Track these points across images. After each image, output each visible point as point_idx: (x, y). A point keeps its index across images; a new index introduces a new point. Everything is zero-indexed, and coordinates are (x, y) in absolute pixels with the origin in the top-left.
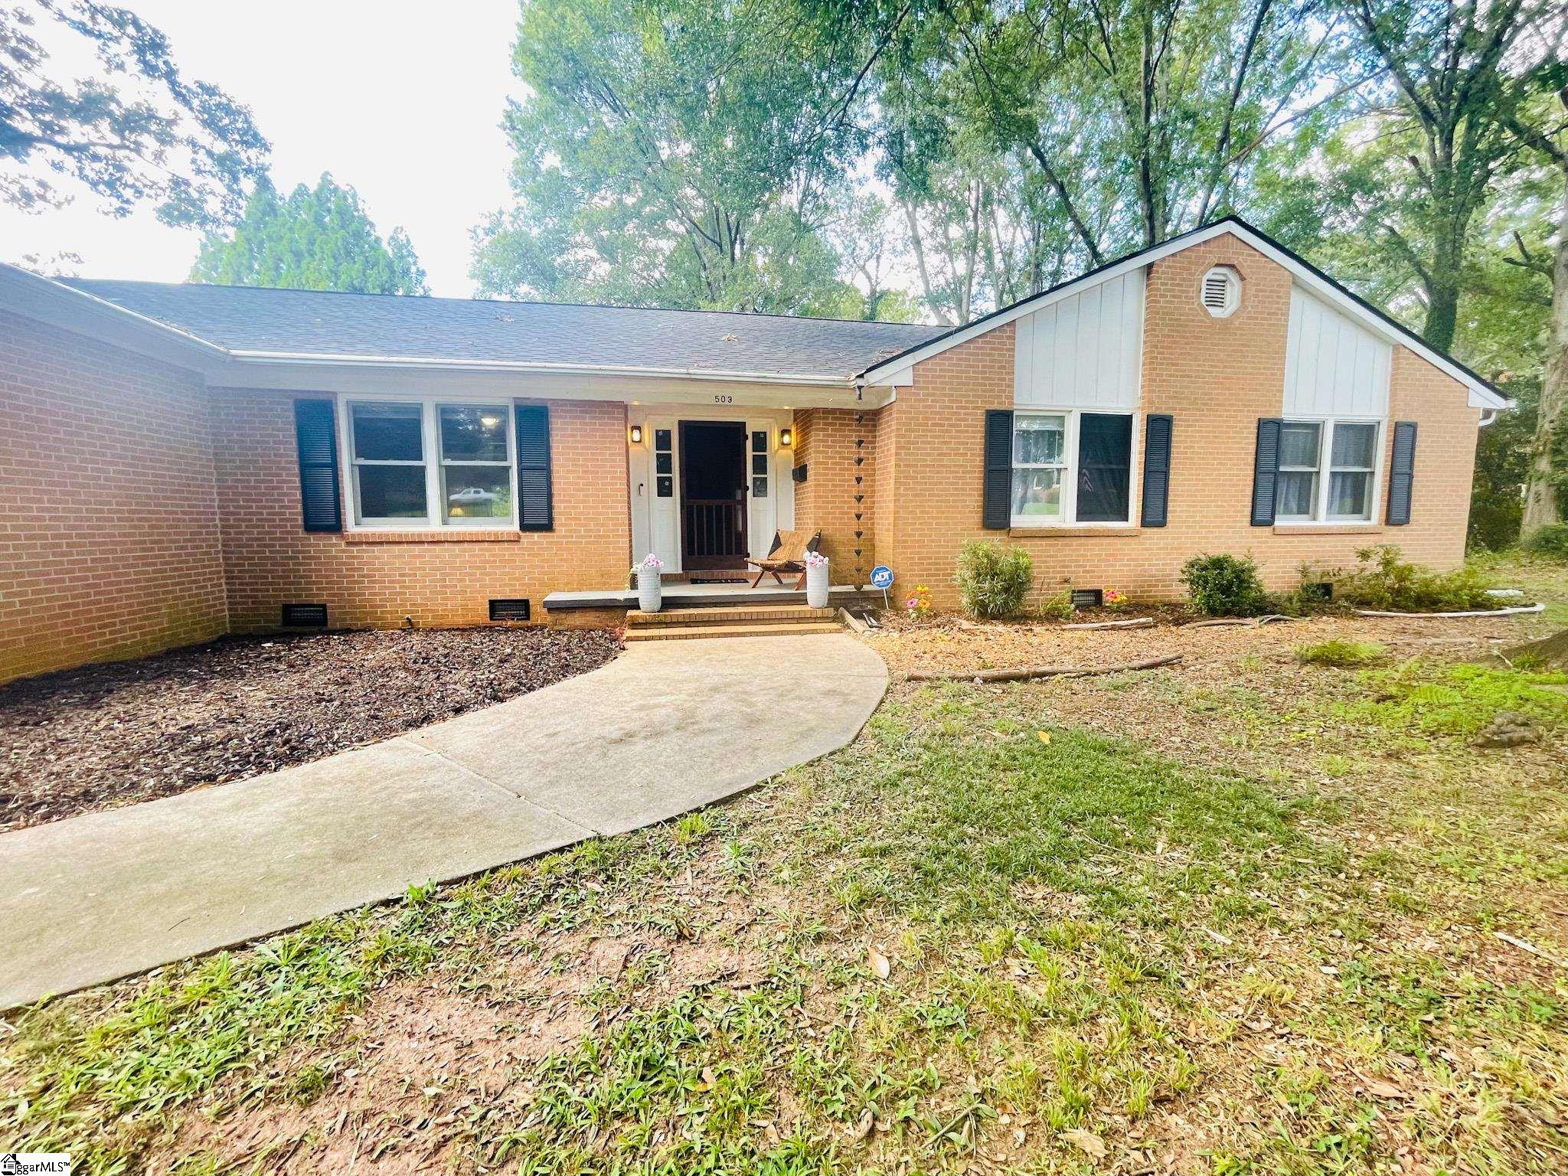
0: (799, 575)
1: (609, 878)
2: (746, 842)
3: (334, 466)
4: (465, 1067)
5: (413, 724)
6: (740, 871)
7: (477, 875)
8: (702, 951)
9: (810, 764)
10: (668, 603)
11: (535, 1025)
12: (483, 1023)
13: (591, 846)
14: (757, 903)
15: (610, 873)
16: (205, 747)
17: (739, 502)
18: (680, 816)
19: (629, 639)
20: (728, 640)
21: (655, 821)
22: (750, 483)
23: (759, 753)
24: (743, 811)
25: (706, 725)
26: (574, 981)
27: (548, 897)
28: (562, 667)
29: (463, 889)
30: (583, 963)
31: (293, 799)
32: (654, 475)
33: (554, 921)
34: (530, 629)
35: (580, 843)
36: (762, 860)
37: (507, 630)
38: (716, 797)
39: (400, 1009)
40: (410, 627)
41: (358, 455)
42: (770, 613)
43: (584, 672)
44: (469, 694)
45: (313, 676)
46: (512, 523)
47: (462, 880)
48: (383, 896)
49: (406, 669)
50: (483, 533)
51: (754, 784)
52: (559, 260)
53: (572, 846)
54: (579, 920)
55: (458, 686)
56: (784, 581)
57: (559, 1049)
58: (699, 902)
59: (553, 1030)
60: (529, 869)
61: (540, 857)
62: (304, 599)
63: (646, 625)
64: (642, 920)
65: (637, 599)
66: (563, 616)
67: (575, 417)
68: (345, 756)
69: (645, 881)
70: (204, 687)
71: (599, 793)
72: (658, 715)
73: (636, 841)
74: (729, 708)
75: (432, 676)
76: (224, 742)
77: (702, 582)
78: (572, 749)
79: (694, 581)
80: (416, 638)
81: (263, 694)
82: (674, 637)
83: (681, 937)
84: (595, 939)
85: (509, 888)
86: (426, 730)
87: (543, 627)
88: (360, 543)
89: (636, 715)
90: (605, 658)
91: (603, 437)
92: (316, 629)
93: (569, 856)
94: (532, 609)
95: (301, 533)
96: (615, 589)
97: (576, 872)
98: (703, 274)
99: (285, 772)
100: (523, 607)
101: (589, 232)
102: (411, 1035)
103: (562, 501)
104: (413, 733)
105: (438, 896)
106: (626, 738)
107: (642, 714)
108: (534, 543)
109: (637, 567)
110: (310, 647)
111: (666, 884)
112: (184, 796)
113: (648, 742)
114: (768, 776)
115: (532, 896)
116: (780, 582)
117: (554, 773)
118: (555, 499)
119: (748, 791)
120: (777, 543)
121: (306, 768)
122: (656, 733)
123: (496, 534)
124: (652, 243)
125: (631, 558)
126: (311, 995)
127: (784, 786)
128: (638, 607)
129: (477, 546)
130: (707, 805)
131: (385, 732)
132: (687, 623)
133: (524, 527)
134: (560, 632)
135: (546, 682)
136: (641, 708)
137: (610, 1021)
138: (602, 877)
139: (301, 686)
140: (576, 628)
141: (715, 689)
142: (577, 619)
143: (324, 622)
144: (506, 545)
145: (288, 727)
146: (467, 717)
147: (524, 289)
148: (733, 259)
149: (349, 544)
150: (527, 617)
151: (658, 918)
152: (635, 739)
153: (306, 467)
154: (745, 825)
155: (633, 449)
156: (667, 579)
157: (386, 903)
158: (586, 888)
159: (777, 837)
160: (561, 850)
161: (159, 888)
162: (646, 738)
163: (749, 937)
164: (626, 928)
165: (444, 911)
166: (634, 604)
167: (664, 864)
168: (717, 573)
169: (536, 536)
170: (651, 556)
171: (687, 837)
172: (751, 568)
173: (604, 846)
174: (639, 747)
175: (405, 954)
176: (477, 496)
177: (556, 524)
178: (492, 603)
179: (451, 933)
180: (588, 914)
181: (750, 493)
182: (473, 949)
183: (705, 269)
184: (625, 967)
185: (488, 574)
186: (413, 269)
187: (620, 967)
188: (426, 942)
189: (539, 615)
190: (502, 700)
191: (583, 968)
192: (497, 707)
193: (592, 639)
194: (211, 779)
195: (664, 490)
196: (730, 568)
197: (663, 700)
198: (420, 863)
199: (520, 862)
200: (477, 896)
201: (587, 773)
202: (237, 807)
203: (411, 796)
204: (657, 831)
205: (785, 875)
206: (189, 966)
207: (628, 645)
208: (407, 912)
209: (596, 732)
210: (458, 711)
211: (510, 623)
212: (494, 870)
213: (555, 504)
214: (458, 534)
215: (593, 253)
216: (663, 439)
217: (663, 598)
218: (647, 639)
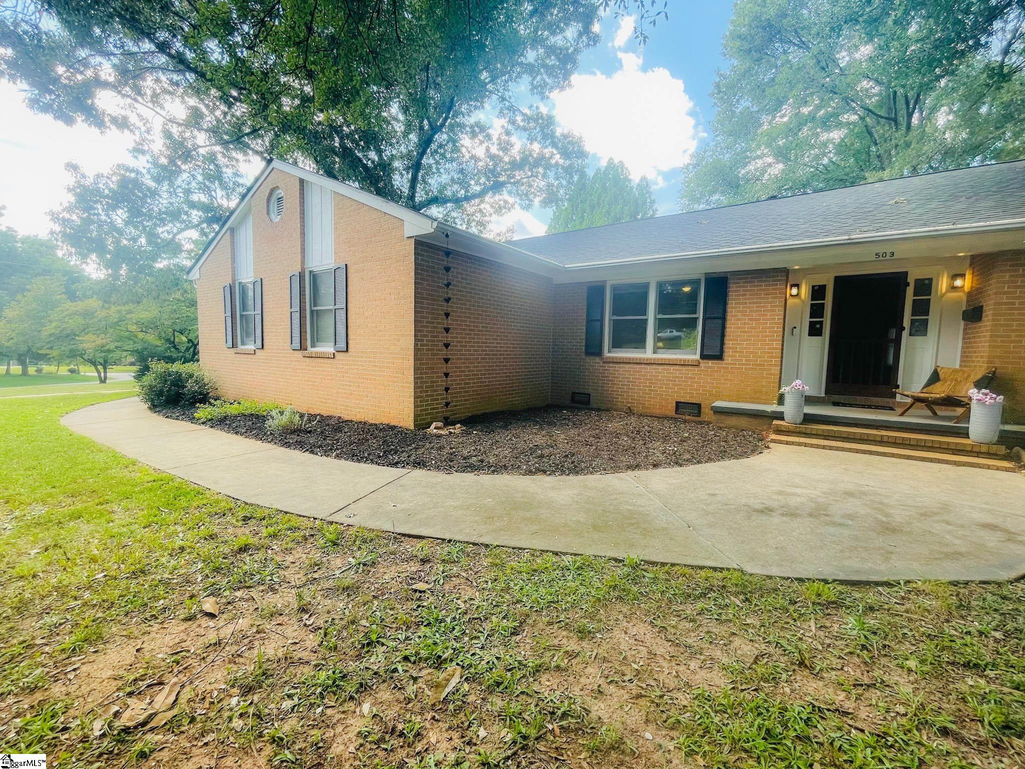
0: (960, 411)
1: (747, 599)
2: (871, 622)
3: (602, 321)
4: (653, 664)
5: (630, 467)
6: (863, 641)
7: (663, 564)
8: (821, 684)
9: (955, 584)
10: (809, 419)
11: (693, 665)
12: (662, 648)
13: (736, 574)
14: (877, 673)
15: (748, 596)
16: (542, 456)
17: (892, 341)
18: (809, 579)
19: (773, 441)
20: (867, 456)
21: (786, 575)
22: (906, 323)
23: (893, 557)
24: (871, 597)
25: (838, 519)
26: (719, 653)
27: (705, 594)
28: (721, 452)
29: (655, 569)
30: (725, 645)
31: (576, 492)
32: (807, 320)
33: (707, 610)
34: (701, 423)
35: (728, 569)
36: (887, 643)
37: (685, 421)
38: (842, 577)
39: (621, 617)
40: (630, 412)
41: (613, 314)
42: (917, 440)
43: (736, 458)
44: (662, 457)
45: (584, 431)
46: (695, 354)
47: (654, 563)
48: (616, 555)
49: (628, 436)
50: (677, 360)
51: (885, 579)
52: (743, 172)
53: (723, 569)
54: (724, 617)
55: (655, 451)
56: (939, 413)
57: (707, 688)
58: (820, 648)
59: (703, 673)
60: (693, 573)
61: (702, 568)
62: (581, 391)
63: (788, 432)
64: (771, 638)
65: (782, 413)
66: (723, 417)
67: (747, 282)
68: (597, 476)
69: (775, 613)
70: (542, 429)
71: (743, 542)
72: (793, 502)
73: (769, 584)
74: (863, 512)
75: (641, 442)
76: (549, 456)
77: (844, 405)
78: (725, 507)
79: (836, 404)
80: (633, 419)
81: (563, 436)
82: (812, 446)
83: (802, 664)
84: (734, 634)
85: (680, 579)
86: (637, 473)
87: (709, 423)
88: (610, 362)
89: (775, 497)
90: (753, 451)
91: (767, 294)
92: (584, 406)
93: (719, 575)
94: (702, 410)
95: (583, 356)
96: (765, 403)
97: (724, 587)
98: (873, 149)
99: (571, 477)
100: (696, 408)
101: (769, 145)
102: (626, 633)
103: (731, 340)
104: (630, 472)
105: (641, 567)
106: (767, 511)
107: (780, 497)
108: (710, 367)
109: (785, 389)
110: (581, 415)
111: (792, 622)
112: (535, 477)
113: (784, 518)
114: (902, 578)
115: (694, 589)
116: (935, 413)
117: (712, 519)
118: (727, 338)
119: (877, 584)
120: (935, 378)
121: (580, 477)
122: (791, 513)
123: (685, 360)
124: (824, 137)
125: (780, 381)
126: (582, 590)
127: (918, 592)
128: (782, 419)
129: (672, 368)
130: (834, 581)
131: (616, 469)
132: (826, 437)
133: (703, 357)
134: (721, 428)
135: (710, 460)
136: (780, 493)
137: (742, 690)
138: (742, 597)
139: (579, 435)
140: (732, 427)
141: (850, 494)
142: (733, 421)
143: (588, 403)
144: (690, 368)
145: (573, 455)
146: (660, 471)
147: (715, 197)
148: (909, 127)
149: (604, 362)
150: (699, 414)
151: (783, 642)
152: (773, 514)
153: (589, 322)
154: (872, 609)
155: (790, 301)
156: (810, 400)
157: (616, 560)
158: (730, 599)
159: (906, 631)
160: (715, 569)
161: (528, 515)
162: (783, 515)
163: (867, 695)
164: (757, 638)
165: (644, 577)
166: (780, 416)
167: (792, 608)
168: (860, 399)
169: (710, 363)
170: (798, 382)
171: (813, 597)
172: (898, 398)
173: (746, 578)
174: (776, 519)
175: (624, 590)
176: (671, 334)
177: (726, 355)
178: (678, 403)
179: (647, 590)
180: (731, 616)
181: (905, 334)
182: (659, 604)
183: (876, 144)
184: (755, 662)
185: (677, 385)
186: (648, 200)
187: (752, 660)
188: (635, 589)
189: (707, 414)
190: (681, 465)
191: (725, 648)
192: (679, 469)
193: (744, 436)
194: (544, 472)
195: (815, 330)
196: (875, 395)
197: (798, 491)
198: (632, 546)
199: (688, 566)
200: (662, 576)
201: (735, 526)
202: (553, 488)
203: (629, 507)
204: (788, 583)
205: (912, 663)
206: (538, 553)
207: (771, 445)
208: (626, 569)
209: (744, 501)
210: (655, 466)
211: (688, 417)
212: (673, 565)
213: (726, 342)
214: (662, 359)
215: (770, 160)
216: (818, 292)
217: (805, 415)
218: (787, 443)
